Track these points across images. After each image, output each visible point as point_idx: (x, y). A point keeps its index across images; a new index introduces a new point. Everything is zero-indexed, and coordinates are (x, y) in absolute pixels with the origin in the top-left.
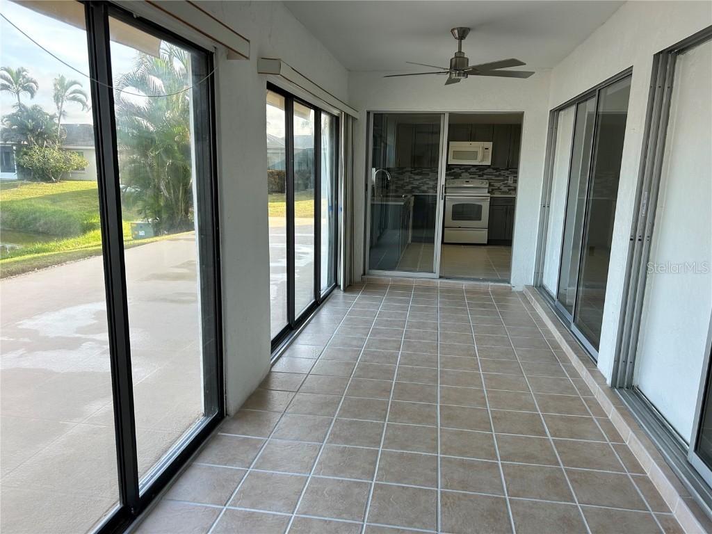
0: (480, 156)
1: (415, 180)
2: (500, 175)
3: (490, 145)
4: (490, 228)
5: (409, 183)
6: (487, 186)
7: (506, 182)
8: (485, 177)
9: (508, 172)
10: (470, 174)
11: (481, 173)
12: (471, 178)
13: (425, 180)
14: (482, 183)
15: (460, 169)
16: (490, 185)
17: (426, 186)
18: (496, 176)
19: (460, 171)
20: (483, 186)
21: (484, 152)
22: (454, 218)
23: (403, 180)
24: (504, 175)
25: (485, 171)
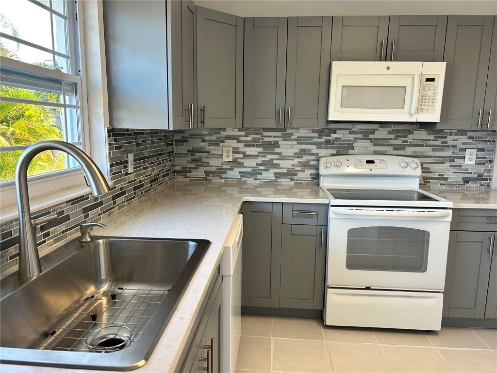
0: (412, 98)
1: (246, 156)
2: (445, 145)
3: (438, 69)
4: (449, 293)
5: (235, 163)
6: (419, 172)
7: (458, 161)
8: (410, 150)
9: (464, 139)
10: (376, 142)
11: (399, 141)
12: (377, 153)
13: (269, 157)
14: (407, 165)
15: (351, 133)
16: (425, 170)
17: (272, 171)
18: (435, 148)
19: (351, 137)
20: (409, 171)
21: (422, 89)
22: (352, 264)
23: (221, 156)
24: (455, 146)
25: (410, 138)
